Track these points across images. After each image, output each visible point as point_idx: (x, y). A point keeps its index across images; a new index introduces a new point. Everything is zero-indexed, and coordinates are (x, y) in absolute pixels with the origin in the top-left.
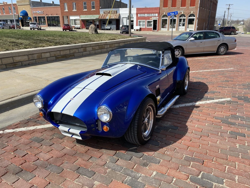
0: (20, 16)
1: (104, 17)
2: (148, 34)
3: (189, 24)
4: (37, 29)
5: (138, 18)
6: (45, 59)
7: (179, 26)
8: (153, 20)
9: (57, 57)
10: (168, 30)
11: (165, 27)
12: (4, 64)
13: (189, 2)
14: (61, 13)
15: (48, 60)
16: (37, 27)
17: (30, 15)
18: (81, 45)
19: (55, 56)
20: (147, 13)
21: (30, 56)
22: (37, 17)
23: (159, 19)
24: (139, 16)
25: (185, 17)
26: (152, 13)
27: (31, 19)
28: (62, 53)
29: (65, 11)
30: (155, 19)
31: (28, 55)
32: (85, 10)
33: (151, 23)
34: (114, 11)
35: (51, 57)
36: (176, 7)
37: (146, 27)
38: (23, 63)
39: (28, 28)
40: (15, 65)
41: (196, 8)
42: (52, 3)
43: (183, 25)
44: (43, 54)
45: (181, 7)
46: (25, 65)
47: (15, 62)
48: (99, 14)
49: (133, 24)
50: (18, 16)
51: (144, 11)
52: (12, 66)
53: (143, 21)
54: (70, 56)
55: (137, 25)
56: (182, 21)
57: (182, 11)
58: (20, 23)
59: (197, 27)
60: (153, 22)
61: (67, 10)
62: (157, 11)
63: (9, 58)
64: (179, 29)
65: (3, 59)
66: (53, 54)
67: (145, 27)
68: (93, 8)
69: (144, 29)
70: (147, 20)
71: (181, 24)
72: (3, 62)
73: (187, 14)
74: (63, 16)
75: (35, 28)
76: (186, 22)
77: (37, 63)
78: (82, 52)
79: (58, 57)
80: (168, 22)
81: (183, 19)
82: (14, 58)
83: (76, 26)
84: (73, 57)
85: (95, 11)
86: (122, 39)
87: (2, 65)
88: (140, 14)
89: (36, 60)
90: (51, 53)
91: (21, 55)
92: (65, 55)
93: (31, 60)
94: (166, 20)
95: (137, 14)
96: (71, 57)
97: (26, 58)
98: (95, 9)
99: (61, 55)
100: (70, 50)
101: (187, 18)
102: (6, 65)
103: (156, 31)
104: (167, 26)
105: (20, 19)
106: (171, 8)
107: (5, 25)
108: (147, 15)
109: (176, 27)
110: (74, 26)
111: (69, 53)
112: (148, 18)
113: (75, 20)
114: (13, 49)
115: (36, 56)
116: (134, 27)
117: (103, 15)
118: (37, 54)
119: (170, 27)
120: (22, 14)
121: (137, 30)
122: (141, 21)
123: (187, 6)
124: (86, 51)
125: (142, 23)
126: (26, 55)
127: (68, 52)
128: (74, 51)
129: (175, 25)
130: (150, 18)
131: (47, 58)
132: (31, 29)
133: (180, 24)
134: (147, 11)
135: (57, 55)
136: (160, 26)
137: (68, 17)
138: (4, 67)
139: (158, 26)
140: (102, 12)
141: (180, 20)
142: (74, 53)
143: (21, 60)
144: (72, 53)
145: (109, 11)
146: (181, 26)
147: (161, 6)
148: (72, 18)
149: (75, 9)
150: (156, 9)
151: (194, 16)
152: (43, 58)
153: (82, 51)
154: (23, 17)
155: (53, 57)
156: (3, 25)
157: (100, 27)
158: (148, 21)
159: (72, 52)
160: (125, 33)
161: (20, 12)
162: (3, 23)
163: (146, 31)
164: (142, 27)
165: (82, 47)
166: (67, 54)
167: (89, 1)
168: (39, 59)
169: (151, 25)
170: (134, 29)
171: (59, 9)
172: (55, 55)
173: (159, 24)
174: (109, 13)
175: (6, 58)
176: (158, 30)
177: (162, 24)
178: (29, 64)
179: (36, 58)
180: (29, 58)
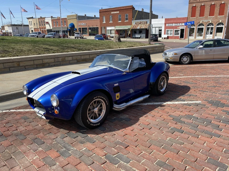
0: (69, 27)
1: (135, 27)
2: (174, 42)
3: (217, 32)
4: (80, 38)
5: (166, 28)
6: (68, 61)
7: (207, 34)
8: (181, 29)
9: (78, 61)
10: (195, 38)
11: (192, 35)
12: (35, 65)
13: (218, 12)
14: (100, 24)
15: (70, 62)
16: (80, 36)
17: (76, 27)
18: (100, 51)
20: (175, 23)
21: (56, 59)
22: (81, 28)
23: (186, 28)
24: (167, 26)
25: (213, 25)
26: (179, 23)
27: (76, 30)
28: (82, 57)
29: (104, 22)
30: (182, 28)
31: (55, 58)
32: (119, 22)
33: (179, 32)
34: (145, 22)
35: (73, 60)
36: (204, 17)
37: (174, 36)
38: (50, 64)
39: (73, 37)
40: (44, 65)
41: (225, 17)
42: (94, 17)
43: (211, 33)
44: (66, 58)
45: (209, 17)
46: (51, 66)
47: (44, 63)
48: (131, 24)
49: (161, 33)
50: (67, 28)
51: (172, 21)
52: (41, 66)
53: (170, 30)
54: (90, 60)
55: (165, 34)
56: (210, 29)
57: (210, 20)
58: (68, 33)
59: (225, 35)
60: (180, 31)
61: (105, 22)
62: (185, 21)
63: (39, 60)
64: (206, 37)
65: (35, 61)
66: (74, 58)
67: (172, 36)
68: (127, 19)
69: (172, 38)
70: (174, 29)
71: (209, 32)
72: (35, 62)
73: (216, 22)
74: (101, 27)
75: (78, 37)
76: (214, 30)
77: (61, 64)
79: (79, 60)
80: (196, 30)
81: (211, 27)
82: (43, 60)
83: (112, 35)
85: (128, 22)
86: (140, 46)
87: (34, 65)
88: (168, 23)
89: (61, 62)
92: (85, 59)
93: (57, 62)
94: (194, 29)
95: (165, 24)
97: (52, 60)
98: (128, 21)
99: (82, 59)
100: (90, 55)
101: (215, 27)
102: (37, 65)
103: (183, 39)
104: (194, 34)
105: (68, 30)
106: (199, 17)
107: (56, 35)
108: (175, 25)
109: (203, 35)
110: (110, 35)
112: (176, 27)
113: (111, 30)
114: (44, 54)
115: (60, 59)
116: (162, 35)
117: (134, 25)
118: (61, 58)
119: (197, 35)
120: (70, 26)
121: (165, 38)
122: (169, 30)
123: (215, 15)
125: (169, 32)
126: (53, 58)
127: (88, 57)
128: (93, 56)
129: (202, 33)
130: (178, 28)
131: (70, 61)
132: (75, 38)
133: (207, 32)
134: (175, 21)
135: (79, 59)
136: (187, 34)
137: (105, 28)
138: (36, 66)
139: (185, 34)
140: (134, 22)
141: (208, 29)
142: (93, 58)
143: (48, 62)
144: (91, 58)
145: (140, 22)
146: (208, 34)
147: (189, 16)
148: (108, 28)
149: (112, 21)
150: (183, 19)
151: (223, 25)
152: (66, 61)
154: (71, 28)
155: (75, 61)
156: (54, 35)
157: (131, 36)
158: (176, 31)
160: (153, 41)
161: (69, 24)
162: (54, 33)
163: (173, 39)
164: (169, 35)
165: (100, 53)
166: (87, 58)
167: (124, 14)
168: (63, 61)
169: (178, 34)
170: (162, 37)
171: (98, 21)
172: (76, 59)
173: (186, 33)
174: (140, 23)
175: (37, 60)
176: (185, 38)
177: (190, 33)
178: (54, 65)
179: (60, 61)
180: (55, 61)
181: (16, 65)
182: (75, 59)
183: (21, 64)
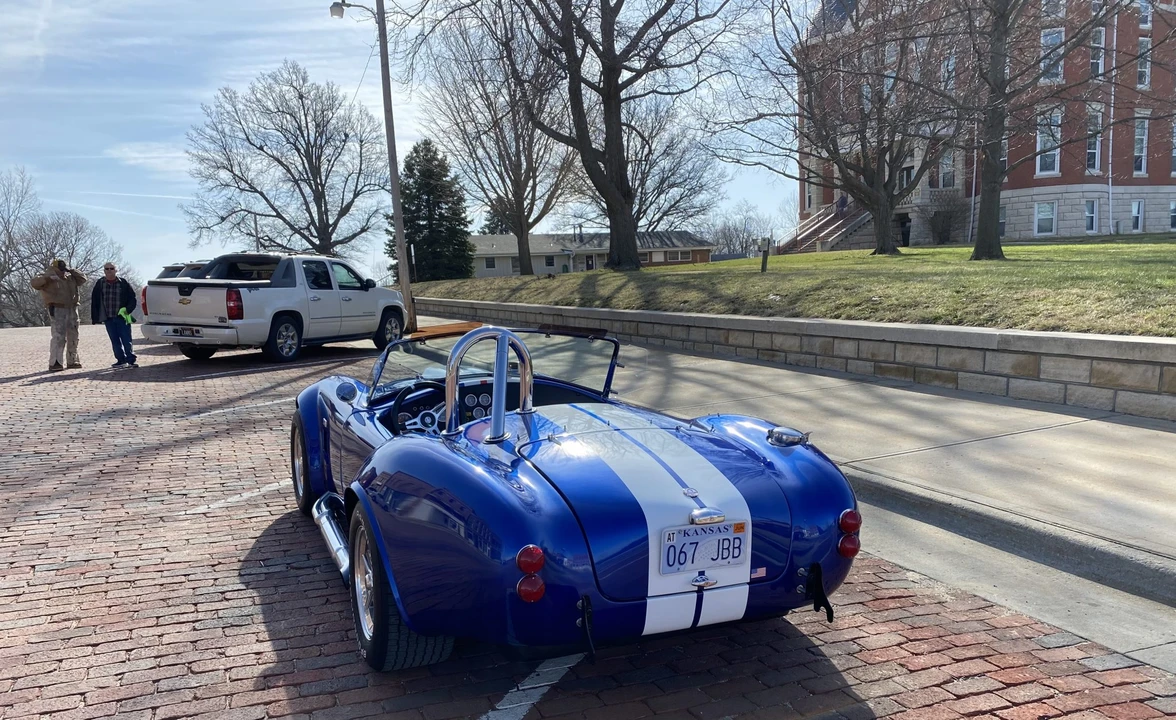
6: (840, 360)
9: (881, 367)
15: (849, 368)
19: (876, 362)
28: (901, 355)
31: (803, 335)
35: (858, 359)
38: (788, 356)
40: (773, 356)
47: (774, 348)
54: (937, 377)
72: (755, 340)
78: (1007, 376)
79: (883, 365)
84: (950, 386)
87: (753, 348)
90: (864, 346)
91: (783, 330)
92: (914, 366)
93: (806, 353)
96: (936, 383)
97: (795, 343)
99: (897, 360)
100: (940, 349)
111: (932, 363)
115: (818, 342)
124: (1039, 380)
127: (926, 357)
128: (957, 357)
131: (847, 358)
135: (882, 358)
142: (957, 370)
143: (785, 347)
144: (948, 366)
153: (1006, 371)
159: (947, 359)
165: (1001, 347)
166: (920, 362)
172: (873, 355)
178: (797, 365)
179: (817, 351)
180: (801, 346)
181: (722, 340)
182: (870, 356)
183: (731, 340)
